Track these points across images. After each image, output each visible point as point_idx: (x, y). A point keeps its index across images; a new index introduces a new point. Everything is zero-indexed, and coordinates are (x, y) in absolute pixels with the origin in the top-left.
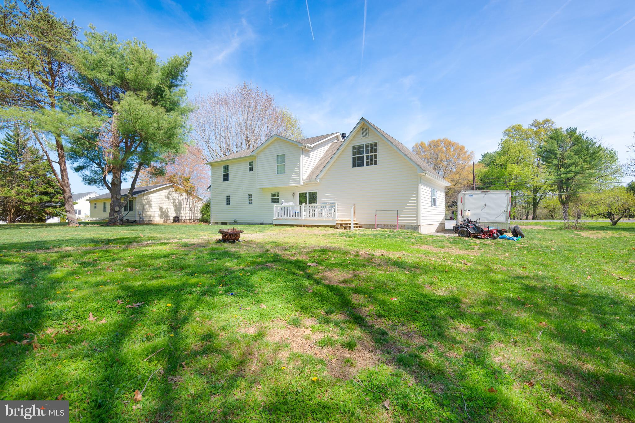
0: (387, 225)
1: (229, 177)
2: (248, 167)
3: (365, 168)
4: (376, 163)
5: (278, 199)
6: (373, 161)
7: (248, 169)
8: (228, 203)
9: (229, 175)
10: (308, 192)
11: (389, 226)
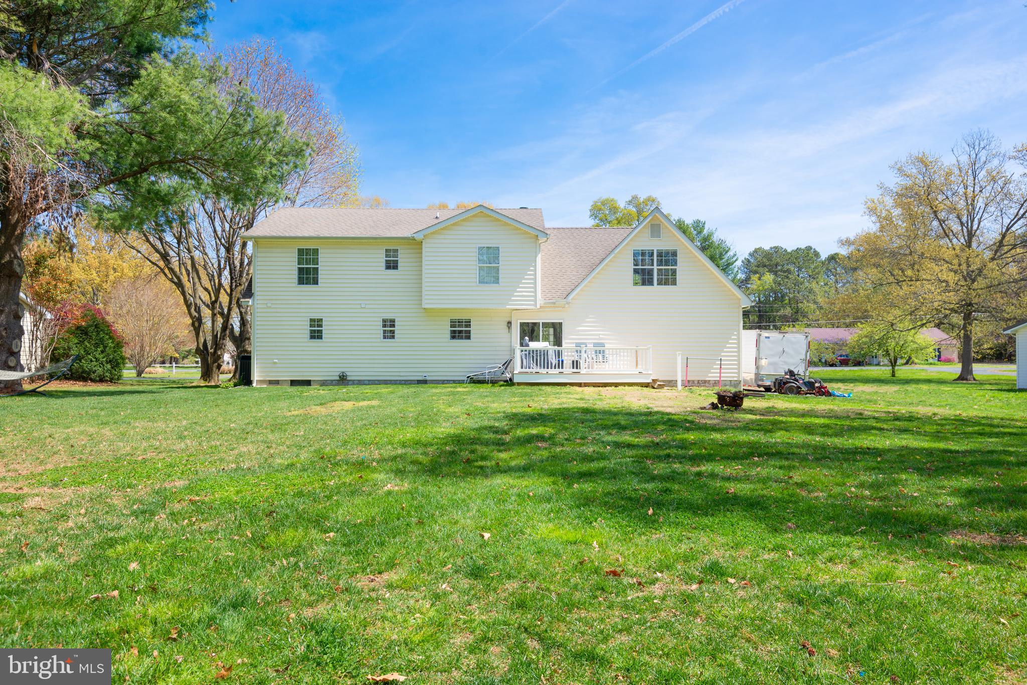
0: (693, 381)
1: (320, 276)
2: (382, 259)
3: (656, 289)
4: (674, 283)
5: (469, 332)
6: (669, 279)
7: (384, 264)
8: (316, 335)
9: (320, 272)
10: (541, 322)
11: (696, 382)
